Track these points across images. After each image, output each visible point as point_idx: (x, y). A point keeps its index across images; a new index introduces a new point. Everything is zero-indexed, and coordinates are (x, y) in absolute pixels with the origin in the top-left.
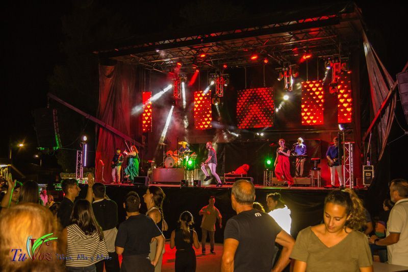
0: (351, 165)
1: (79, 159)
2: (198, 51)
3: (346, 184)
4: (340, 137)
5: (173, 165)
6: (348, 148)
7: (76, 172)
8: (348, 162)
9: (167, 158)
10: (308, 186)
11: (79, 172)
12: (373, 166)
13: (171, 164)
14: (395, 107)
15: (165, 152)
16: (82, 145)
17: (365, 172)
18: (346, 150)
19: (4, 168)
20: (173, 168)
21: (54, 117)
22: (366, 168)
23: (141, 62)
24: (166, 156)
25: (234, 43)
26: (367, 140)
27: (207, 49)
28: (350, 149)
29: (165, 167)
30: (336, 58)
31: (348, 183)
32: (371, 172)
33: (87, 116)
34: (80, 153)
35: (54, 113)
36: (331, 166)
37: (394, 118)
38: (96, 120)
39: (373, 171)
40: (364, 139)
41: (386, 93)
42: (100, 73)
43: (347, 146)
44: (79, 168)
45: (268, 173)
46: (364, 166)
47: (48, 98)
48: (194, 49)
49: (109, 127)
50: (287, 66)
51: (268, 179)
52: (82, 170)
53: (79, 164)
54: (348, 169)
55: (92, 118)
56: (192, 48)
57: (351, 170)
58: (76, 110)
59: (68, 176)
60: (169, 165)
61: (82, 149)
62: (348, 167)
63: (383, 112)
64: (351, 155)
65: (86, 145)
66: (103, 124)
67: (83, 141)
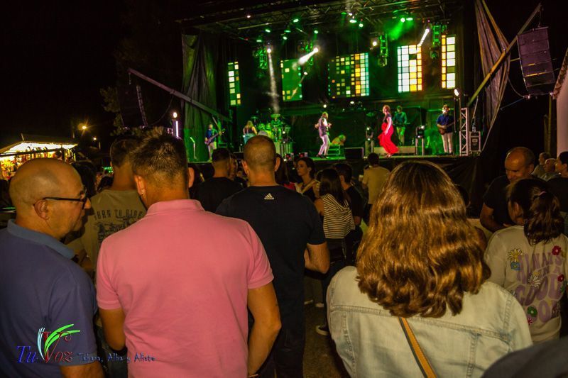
2: (290, 16)
10: (412, 154)
12: (480, 132)
14: (508, 70)
16: (173, 122)
17: (472, 138)
18: (462, 115)
21: (138, 94)
22: (473, 134)
25: (330, 6)
30: (436, 20)
32: (478, 138)
33: (172, 92)
35: (138, 90)
36: (443, 134)
37: (508, 81)
38: (181, 96)
39: (480, 137)
42: (183, 44)
45: (370, 142)
47: (130, 74)
48: (286, 13)
49: (194, 102)
51: (370, 149)
55: (177, 94)
56: (284, 13)
58: (160, 85)
61: (173, 126)
63: (493, 75)
65: (177, 122)
66: (189, 100)
67: (173, 119)
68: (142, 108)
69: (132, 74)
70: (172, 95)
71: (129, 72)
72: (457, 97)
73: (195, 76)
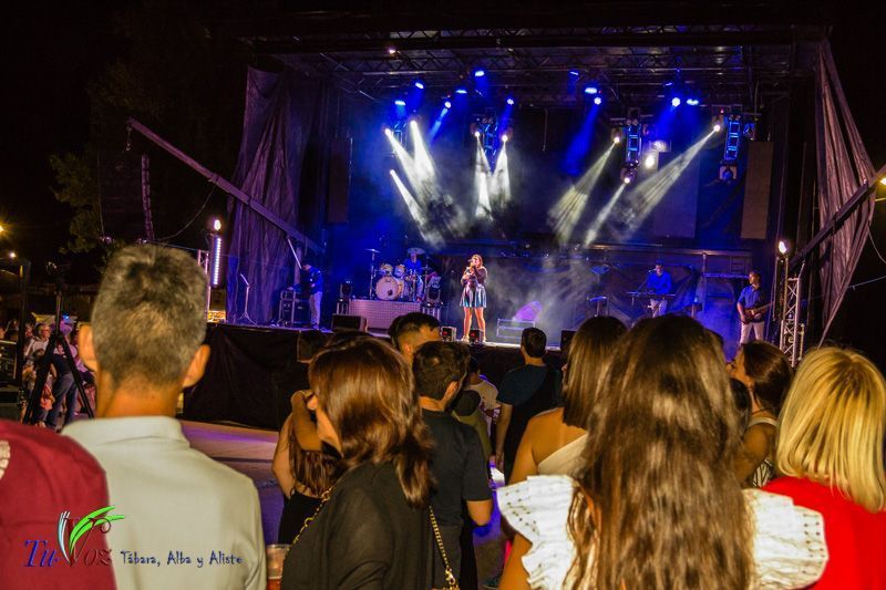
5: (392, 297)
9: (383, 280)
13: (390, 293)
14: (870, 218)
15: (377, 267)
16: (210, 238)
18: (789, 291)
20: (396, 300)
21: (143, 172)
24: (379, 276)
29: (375, 298)
30: (736, 112)
33: (212, 178)
34: (203, 256)
35: (143, 164)
37: (868, 238)
38: (230, 189)
41: (849, 190)
43: (792, 284)
47: (130, 130)
49: (254, 205)
50: (634, 116)
55: (222, 184)
58: (190, 162)
60: (386, 294)
61: (209, 247)
65: (219, 240)
66: (244, 198)
67: (214, 232)
68: (146, 203)
69: (134, 130)
70: (212, 183)
71: (130, 125)
72: (781, 256)
73: (262, 153)
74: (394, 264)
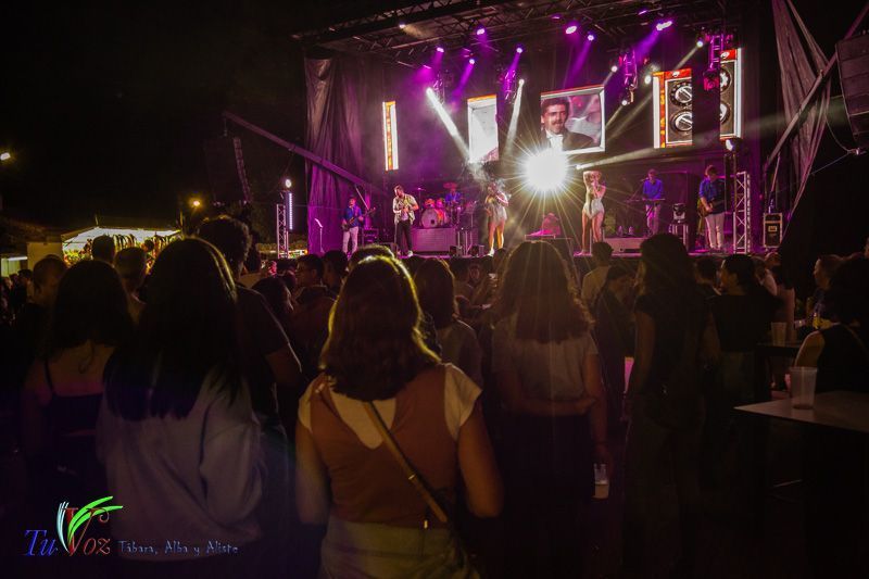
0: (747, 211)
1: (281, 218)
2: (471, 25)
3: (738, 246)
4: (729, 163)
5: (436, 224)
6: (742, 181)
7: (276, 242)
8: (742, 207)
9: (426, 213)
11: (282, 241)
12: (781, 215)
13: (433, 222)
16: (284, 194)
17: (767, 225)
19: (169, 237)
20: (438, 227)
21: (236, 151)
22: (768, 218)
23: (376, 48)
26: (771, 170)
27: (487, 19)
28: (747, 182)
29: (422, 227)
30: (716, 26)
31: (742, 243)
32: (778, 225)
33: (290, 147)
34: (281, 208)
37: (826, 126)
38: (306, 154)
39: (781, 222)
40: (765, 167)
41: (811, 83)
42: (307, 74)
43: (741, 178)
44: (281, 233)
46: (765, 215)
47: (225, 119)
48: (464, 20)
52: (286, 237)
53: (282, 227)
54: (742, 218)
55: (299, 151)
56: (461, 20)
57: (746, 222)
58: (272, 137)
59: (268, 249)
60: (429, 224)
61: (284, 202)
62: (741, 216)
63: (804, 116)
64: (747, 193)
66: (318, 160)
67: (286, 189)
68: (242, 173)
69: (229, 120)
70: (291, 152)
71: (225, 116)
74: (436, 199)
